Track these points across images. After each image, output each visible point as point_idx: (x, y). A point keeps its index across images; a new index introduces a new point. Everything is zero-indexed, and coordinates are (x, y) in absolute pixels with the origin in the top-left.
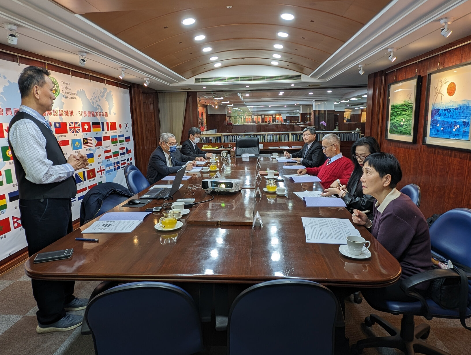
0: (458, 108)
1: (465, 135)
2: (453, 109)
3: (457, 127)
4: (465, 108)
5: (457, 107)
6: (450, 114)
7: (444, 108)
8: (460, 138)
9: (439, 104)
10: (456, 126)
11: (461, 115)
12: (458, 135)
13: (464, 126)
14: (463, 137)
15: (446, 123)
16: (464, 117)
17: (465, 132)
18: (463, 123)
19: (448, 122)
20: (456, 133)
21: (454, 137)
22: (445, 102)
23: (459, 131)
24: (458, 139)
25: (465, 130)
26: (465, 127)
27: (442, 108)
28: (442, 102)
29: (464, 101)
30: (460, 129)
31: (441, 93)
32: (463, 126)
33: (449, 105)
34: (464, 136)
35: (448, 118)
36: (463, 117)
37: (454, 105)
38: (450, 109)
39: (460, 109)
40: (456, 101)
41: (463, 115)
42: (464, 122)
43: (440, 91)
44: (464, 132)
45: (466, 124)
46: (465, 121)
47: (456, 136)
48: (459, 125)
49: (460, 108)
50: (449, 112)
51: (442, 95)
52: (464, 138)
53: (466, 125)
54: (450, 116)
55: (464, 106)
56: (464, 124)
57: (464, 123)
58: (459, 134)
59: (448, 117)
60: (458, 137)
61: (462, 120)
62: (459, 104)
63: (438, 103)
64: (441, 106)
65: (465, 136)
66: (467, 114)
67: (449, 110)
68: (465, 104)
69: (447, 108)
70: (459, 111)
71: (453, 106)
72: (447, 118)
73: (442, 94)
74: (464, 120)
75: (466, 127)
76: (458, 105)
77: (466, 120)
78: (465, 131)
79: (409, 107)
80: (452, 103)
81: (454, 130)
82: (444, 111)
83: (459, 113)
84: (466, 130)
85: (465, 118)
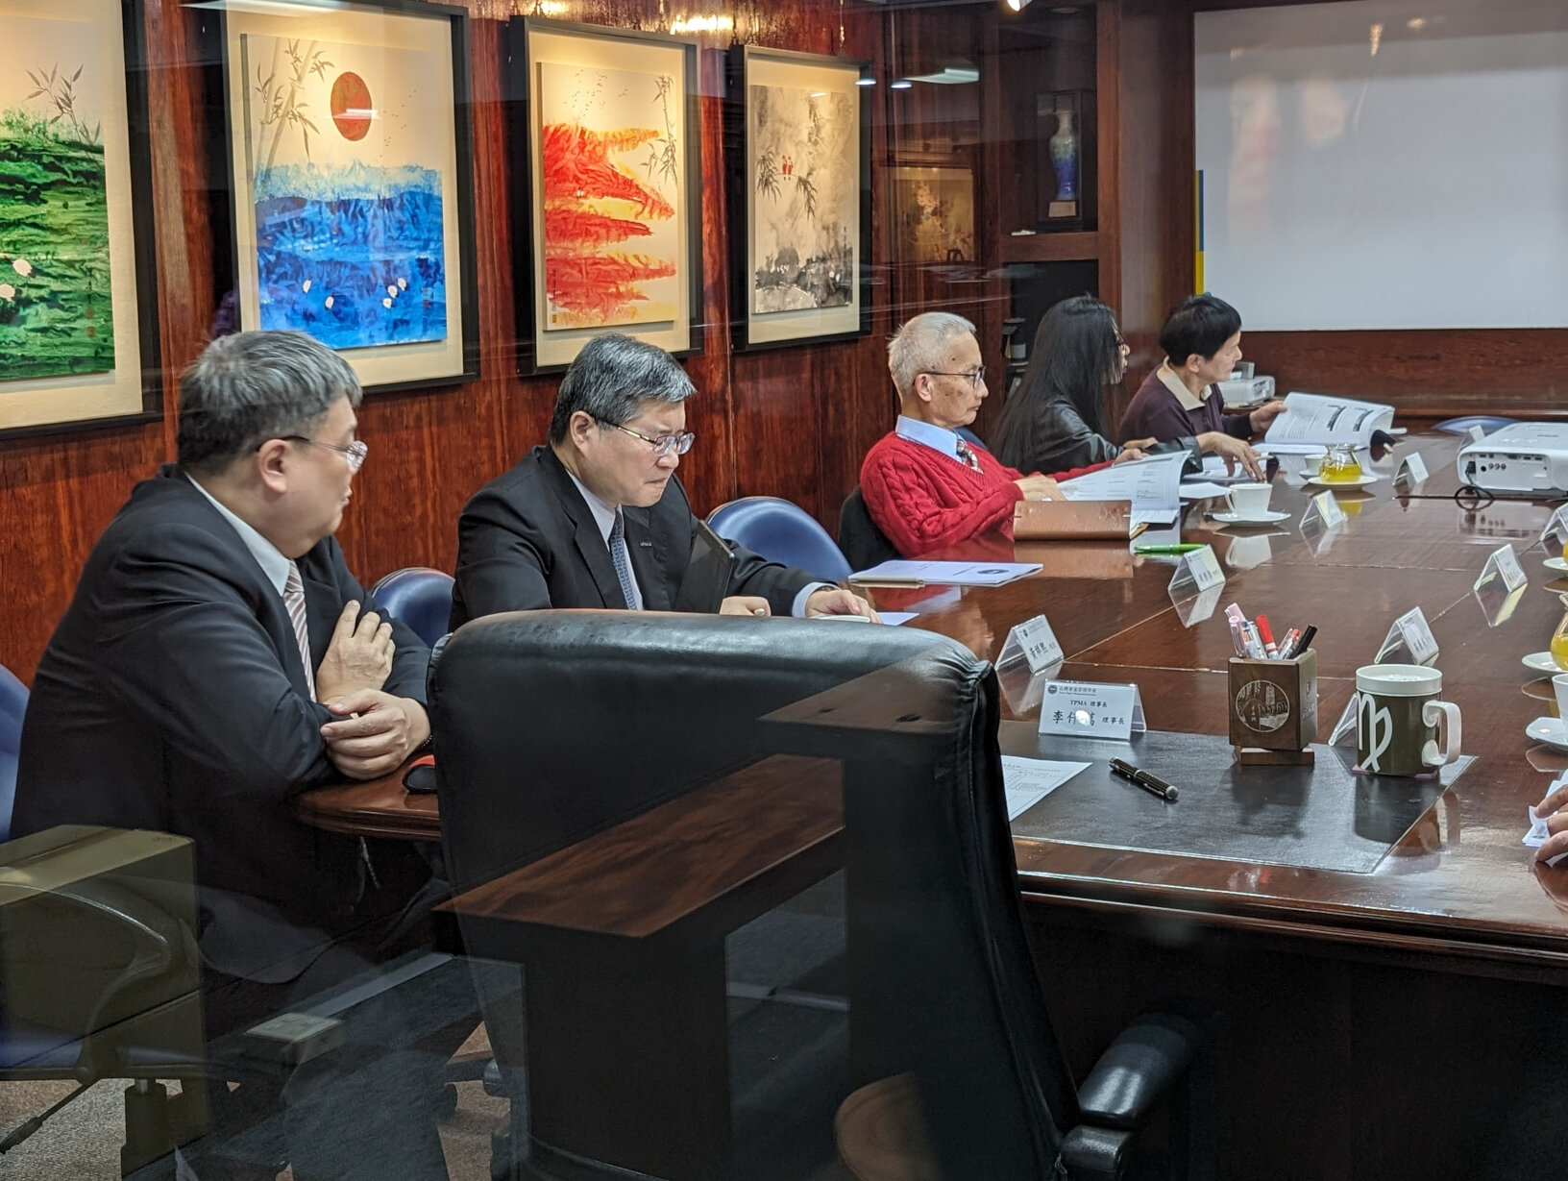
0: (390, 200)
1: (431, 318)
2: (372, 201)
3: (398, 288)
4: (420, 201)
5: (387, 197)
6: (360, 230)
7: (329, 197)
8: (417, 334)
9: (298, 172)
10: (394, 283)
11: (407, 233)
12: (407, 322)
13: (425, 282)
14: (425, 330)
15: (346, 272)
16: (421, 243)
17: (429, 306)
18: (421, 266)
19: (354, 267)
20: (399, 317)
21: (391, 337)
22: (329, 167)
23: (409, 306)
24: (406, 340)
25: (428, 298)
26: (427, 286)
27: (319, 195)
28: (311, 165)
29: (412, 169)
30: (411, 297)
31: (301, 117)
32: (422, 282)
33: (350, 182)
34: (431, 324)
35: (355, 248)
36: (417, 243)
37: (371, 187)
38: (357, 201)
39: (402, 207)
40: (378, 165)
41: (415, 235)
42: (422, 263)
43: (296, 103)
44: (427, 309)
45: (432, 272)
46: (426, 260)
47: (400, 328)
48: (405, 276)
49: (398, 202)
50: (354, 215)
51: (309, 130)
52: (429, 332)
53: (429, 276)
54: (360, 236)
55: (412, 194)
56: (422, 275)
57: (423, 270)
58: (407, 318)
59: (354, 242)
60: (408, 333)
61: (415, 254)
62: (392, 183)
63: (291, 164)
64: (311, 184)
65: (434, 323)
66: (430, 230)
67: (352, 208)
68: (416, 186)
69: (342, 198)
70: (397, 213)
71: (367, 189)
72: (348, 248)
73: (305, 121)
74: (423, 256)
75: (432, 285)
76: (390, 187)
77: (428, 255)
78: (431, 304)
79: (66, 166)
80: (362, 173)
81: (387, 303)
82: (327, 213)
83: (400, 222)
84: (432, 296)
85: (425, 248)
